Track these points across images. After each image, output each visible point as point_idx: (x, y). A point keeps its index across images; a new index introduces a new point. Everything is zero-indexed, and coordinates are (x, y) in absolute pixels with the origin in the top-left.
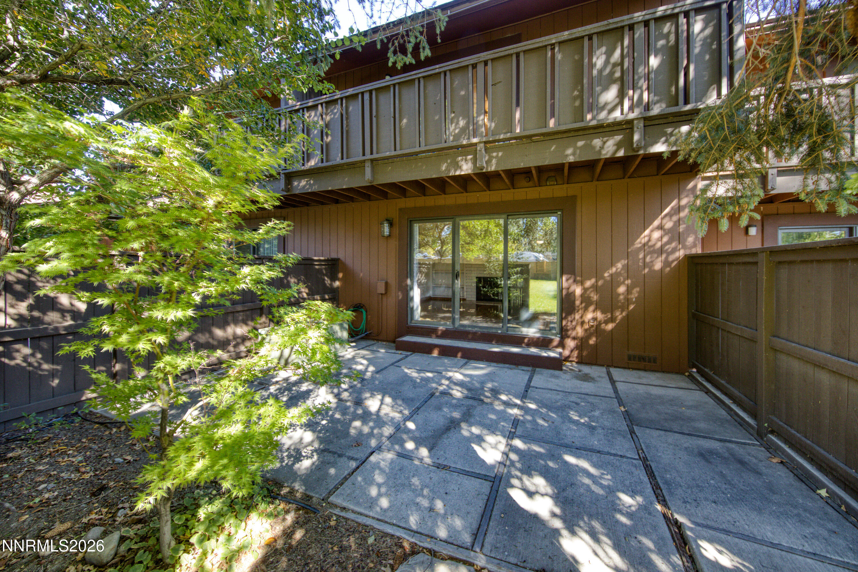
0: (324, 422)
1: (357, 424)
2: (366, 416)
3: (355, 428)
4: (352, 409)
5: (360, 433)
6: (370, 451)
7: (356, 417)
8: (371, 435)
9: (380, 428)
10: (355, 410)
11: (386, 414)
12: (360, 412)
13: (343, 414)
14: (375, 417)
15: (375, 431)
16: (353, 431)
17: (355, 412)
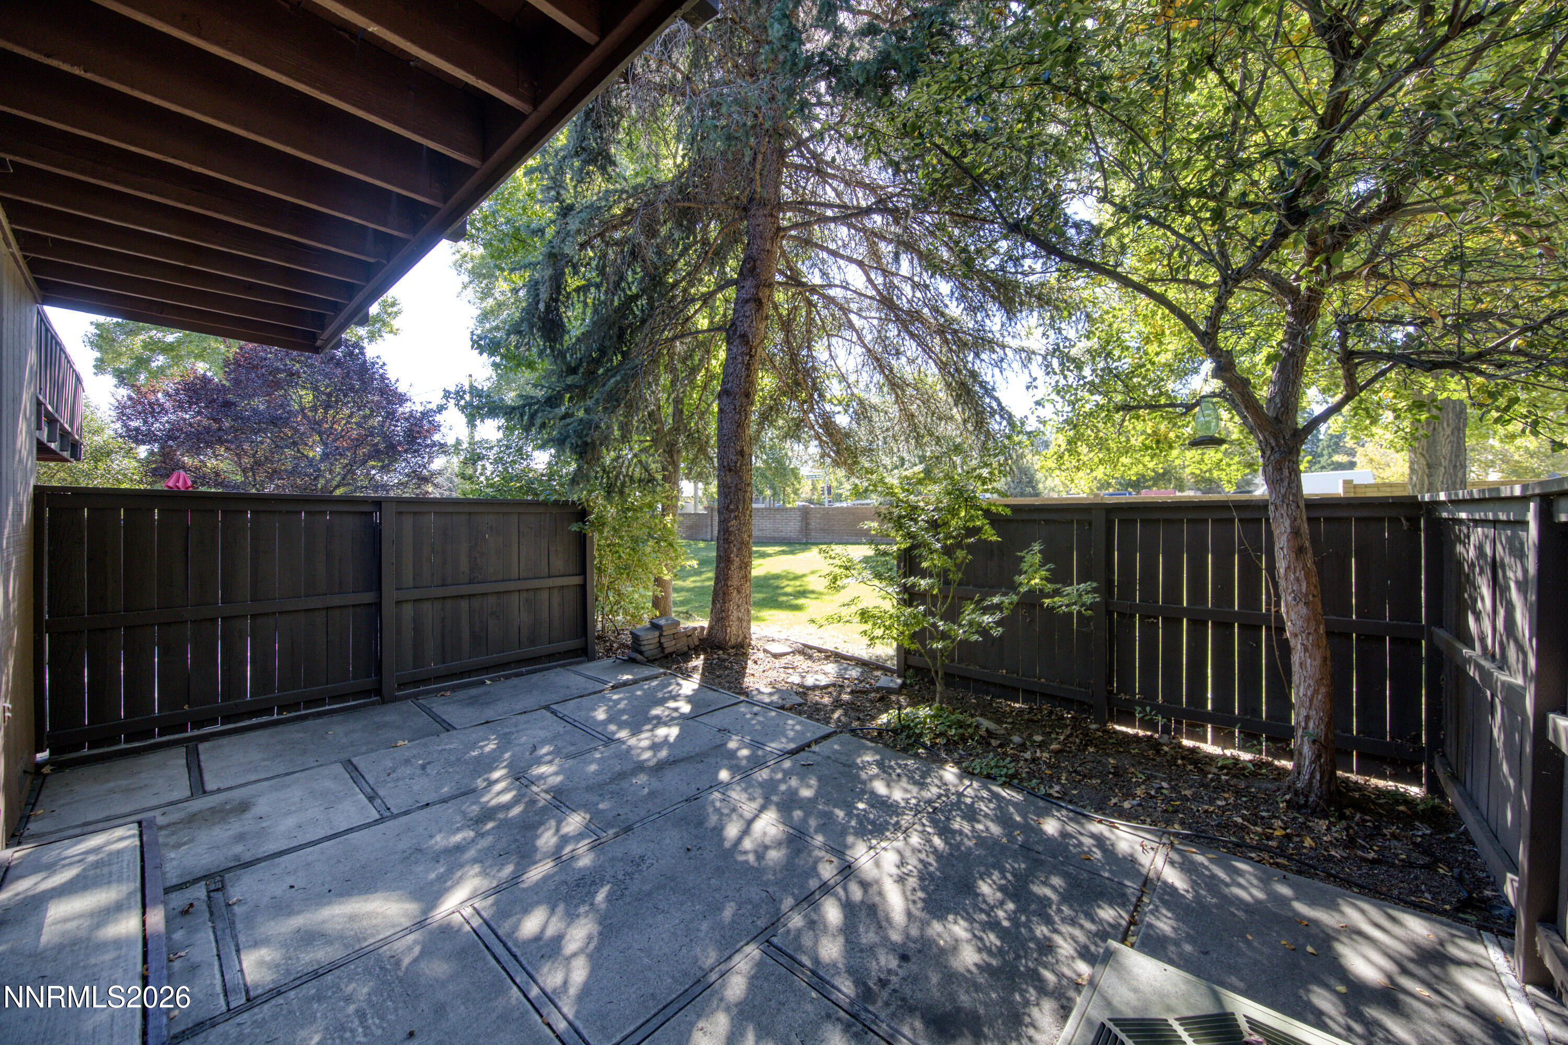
0: (861, 806)
1: (806, 793)
2: (788, 803)
3: (809, 786)
4: (813, 823)
5: (803, 778)
6: (797, 756)
7: (808, 806)
8: (788, 774)
9: (772, 779)
10: (805, 820)
11: (752, 799)
12: (798, 814)
13: (829, 816)
14: (775, 798)
15: (779, 776)
16: (813, 782)
17: (807, 815)
